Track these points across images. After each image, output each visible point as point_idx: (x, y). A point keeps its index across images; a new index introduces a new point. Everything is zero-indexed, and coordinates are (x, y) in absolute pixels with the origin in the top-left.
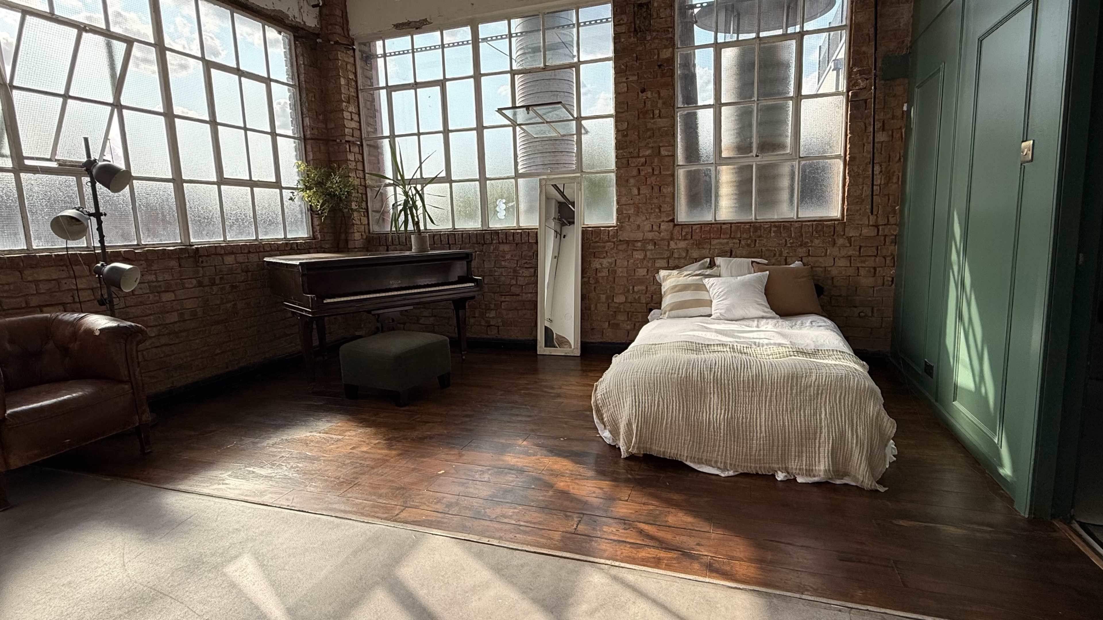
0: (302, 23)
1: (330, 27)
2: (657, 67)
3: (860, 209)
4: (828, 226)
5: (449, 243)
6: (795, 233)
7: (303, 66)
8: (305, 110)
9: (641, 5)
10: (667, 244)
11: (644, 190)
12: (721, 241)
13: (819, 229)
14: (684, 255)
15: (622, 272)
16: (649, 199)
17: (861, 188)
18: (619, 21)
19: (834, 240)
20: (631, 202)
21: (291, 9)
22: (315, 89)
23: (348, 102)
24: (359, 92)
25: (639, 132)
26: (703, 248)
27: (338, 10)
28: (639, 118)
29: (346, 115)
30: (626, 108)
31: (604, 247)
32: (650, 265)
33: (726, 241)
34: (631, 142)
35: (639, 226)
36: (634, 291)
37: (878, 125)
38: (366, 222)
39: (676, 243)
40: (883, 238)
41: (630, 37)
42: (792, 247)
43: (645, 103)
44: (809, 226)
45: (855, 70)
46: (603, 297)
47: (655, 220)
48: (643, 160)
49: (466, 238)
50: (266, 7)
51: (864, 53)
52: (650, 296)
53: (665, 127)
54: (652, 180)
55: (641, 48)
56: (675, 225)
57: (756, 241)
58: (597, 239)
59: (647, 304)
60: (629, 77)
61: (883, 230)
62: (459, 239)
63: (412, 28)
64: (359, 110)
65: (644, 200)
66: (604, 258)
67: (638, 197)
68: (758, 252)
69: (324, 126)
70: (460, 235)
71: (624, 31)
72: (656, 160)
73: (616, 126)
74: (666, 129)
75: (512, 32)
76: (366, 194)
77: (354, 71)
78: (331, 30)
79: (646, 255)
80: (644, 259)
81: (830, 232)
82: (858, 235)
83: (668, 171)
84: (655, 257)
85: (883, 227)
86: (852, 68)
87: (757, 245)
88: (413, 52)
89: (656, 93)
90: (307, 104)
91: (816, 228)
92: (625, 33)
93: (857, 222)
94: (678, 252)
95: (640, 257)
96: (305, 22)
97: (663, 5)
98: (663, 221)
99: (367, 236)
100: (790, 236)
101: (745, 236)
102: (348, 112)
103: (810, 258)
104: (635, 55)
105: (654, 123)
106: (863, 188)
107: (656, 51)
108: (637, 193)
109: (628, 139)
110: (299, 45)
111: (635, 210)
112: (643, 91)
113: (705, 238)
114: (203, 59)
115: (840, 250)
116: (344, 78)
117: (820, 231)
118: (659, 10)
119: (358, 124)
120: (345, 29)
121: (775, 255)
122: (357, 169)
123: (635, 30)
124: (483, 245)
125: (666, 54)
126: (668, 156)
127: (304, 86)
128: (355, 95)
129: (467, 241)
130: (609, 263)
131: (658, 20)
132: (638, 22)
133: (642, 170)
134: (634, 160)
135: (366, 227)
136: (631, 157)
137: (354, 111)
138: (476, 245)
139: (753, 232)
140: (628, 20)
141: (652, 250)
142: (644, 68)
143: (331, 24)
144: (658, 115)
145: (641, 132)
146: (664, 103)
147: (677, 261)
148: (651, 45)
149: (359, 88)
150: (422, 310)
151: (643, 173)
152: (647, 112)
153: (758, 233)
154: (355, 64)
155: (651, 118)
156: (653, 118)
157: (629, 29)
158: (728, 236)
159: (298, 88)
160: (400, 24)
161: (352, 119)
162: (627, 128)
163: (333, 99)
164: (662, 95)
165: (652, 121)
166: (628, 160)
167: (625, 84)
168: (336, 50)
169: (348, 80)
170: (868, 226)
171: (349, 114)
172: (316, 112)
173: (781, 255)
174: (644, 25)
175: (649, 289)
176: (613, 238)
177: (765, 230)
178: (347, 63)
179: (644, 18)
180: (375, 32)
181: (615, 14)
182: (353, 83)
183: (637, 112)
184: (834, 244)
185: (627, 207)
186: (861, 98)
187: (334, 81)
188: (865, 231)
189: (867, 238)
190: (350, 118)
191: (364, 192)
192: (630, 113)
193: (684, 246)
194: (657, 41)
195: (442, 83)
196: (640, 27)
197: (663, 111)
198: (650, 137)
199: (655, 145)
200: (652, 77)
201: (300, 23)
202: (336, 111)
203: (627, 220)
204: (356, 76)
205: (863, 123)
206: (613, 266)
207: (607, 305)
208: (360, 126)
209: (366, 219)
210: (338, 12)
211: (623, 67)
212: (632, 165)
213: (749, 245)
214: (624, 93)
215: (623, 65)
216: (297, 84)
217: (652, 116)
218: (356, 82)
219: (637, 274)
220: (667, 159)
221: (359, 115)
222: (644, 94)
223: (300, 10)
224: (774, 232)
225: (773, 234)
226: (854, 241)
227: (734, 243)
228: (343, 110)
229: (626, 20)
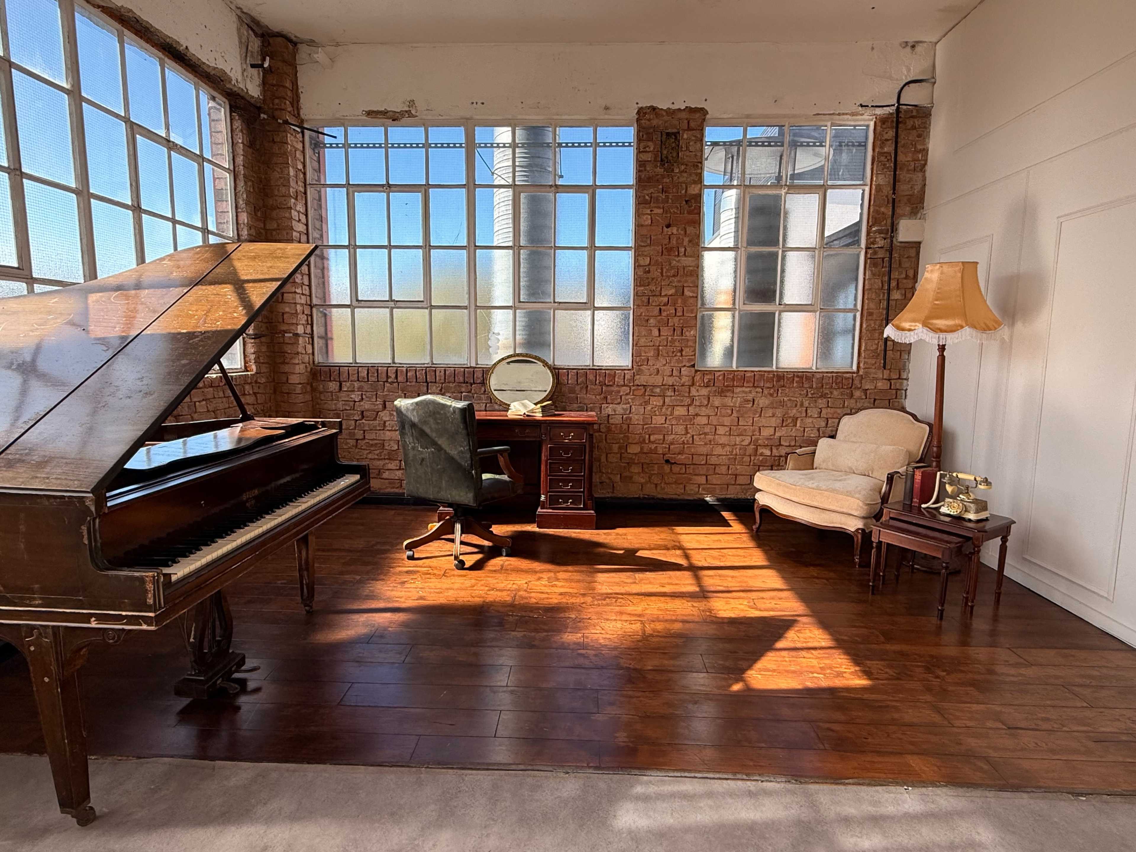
0: (246, 91)
1: (277, 101)
2: (684, 202)
3: (875, 363)
4: (847, 379)
5: (426, 382)
6: (817, 384)
7: (241, 145)
8: (241, 202)
9: (668, 134)
10: (688, 390)
11: (665, 331)
12: (744, 389)
13: (838, 381)
14: (706, 403)
15: (638, 420)
16: (671, 342)
17: (876, 342)
18: (645, 148)
19: (852, 391)
20: (651, 344)
21: (233, 71)
22: (254, 177)
23: (296, 199)
24: (308, 187)
25: (662, 269)
26: (726, 396)
27: (288, 81)
28: (662, 255)
29: (294, 214)
30: (649, 242)
31: (619, 392)
32: (669, 413)
33: (748, 390)
34: (653, 279)
35: (658, 371)
36: (650, 441)
37: (893, 284)
38: (311, 351)
39: (698, 390)
40: (894, 391)
41: (656, 166)
42: (812, 398)
43: (670, 239)
44: (829, 378)
45: (874, 229)
46: (615, 447)
47: (676, 365)
48: (665, 299)
49: (450, 376)
50: (207, 63)
51: (883, 213)
52: (668, 446)
53: (690, 266)
54: (675, 321)
55: (668, 181)
56: (696, 371)
57: (778, 390)
58: (611, 383)
59: (664, 455)
60: (653, 209)
61: (895, 384)
62: (440, 376)
63: (388, 118)
64: (306, 210)
65: (666, 343)
66: (619, 403)
67: (658, 339)
68: (781, 402)
69: (262, 225)
70: (443, 372)
71: (649, 159)
72: (680, 301)
73: (636, 261)
74: (691, 268)
75: (517, 141)
76: (311, 315)
77: (302, 160)
78: (277, 104)
79: (664, 402)
80: (663, 406)
81: (848, 384)
82: (873, 388)
83: (692, 313)
84: (675, 404)
85: (895, 381)
86: (871, 226)
87: (779, 395)
88: (387, 148)
89: (682, 230)
90: (245, 196)
91: (836, 380)
92: (650, 161)
93: (872, 376)
94: (699, 399)
95: (658, 404)
96: (247, 90)
97: (693, 138)
98: (685, 366)
99: (311, 369)
100: (811, 387)
101: (768, 385)
102: (296, 210)
103: (829, 409)
104: (661, 187)
105: (678, 261)
106: (879, 342)
107: (684, 186)
108: (658, 335)
109: (650, 275)
110: (237, 118)
111: (655, 353)
112: (668, 226)
113: (727, 386)
114: (126, 120)
115: (856, 402)
116: (293, 167)
117: (840, 382)
118: (689, 143)
119: (305, 227)
120: (295, 106)
121: (796, 406)
122: (303, 283)
123: (662, 160)
124: (471, 385)
125: (694, 190)
126: (693, 297)
127: (242, 172)
128: (303, 190)
129: (452, 379)
130: (623, 409)
131: (688, 153)
132: (665, 152)
133: (664, 311)
134: (656, 299)
135: (311, 356)
136: (653, 296)
137: (301, 210)
138: (464, 385)
139: (777, 382)
140: (654, 149)
141: (671, 396)
142: (670, 201)
143: (277, 98)
144: (683, 253)
145: (665, 270)
146: (690, 241)
147: (697, 409)
148: (678, 178)
149: (308, 183)
150: (387, 461)
151: (664, 314)
152: (671, 249)
153: (782, 383)
154: (303, 152)
155: (675, 256)
156: (678, 255)
157: (655, 158)
158: (752, 385)
159: (232, 174)
160: (373, 112)
161: (300, 220)
162: (649, 264)
163: (276, 193)
164: (688, 232)
165: (677, 259)
166: (649, 299)
167: (650, 217)
168: (284, 131)
169: (297, 170)
170: (883, 379)
171: (296, 214)
172: (255, 207)
173: (802, 405)
174: (672, 157)
175: (666, 438)
176: (630, 383)
177: (788, 380)
178: (296, 149)
179: (673, 149)
180: (337, 116)
181: (640, 139)
182: (302, 176)
183: (661, 247)
184: (852, 396)
185: (647, 349)
186: (879, 256)
187: (279, 170)
188: (880, 385)
189: (881, 391)
190: (297, 219)
191: (309, 313)
192: (652, 247)
193: (706, 394)
194: (685, 175)
195: (425, 189)
196: (667, 157)
197: (688, 249)
198: (674, 276)
199: (679, 284)
200: (679, 212)
201: (242, 89)
202: (281, 208)
203: (646, 363)
204: (304, 167)
205: (880, 280)
206: (628, 412)
207: (619, 455)
208: (307, 229)
209: (310, 346)
210: (288, 84)
211: (647, 197)
212: (654, 304)
213: (771, 395)
214: (647, 225)
215: (648, 195)
216: (232, 168)
217: (677, 254)
218: (305, 174)
219: (654, 421)
220: (691, 301)
221: (307, 216)
222: (669, 229)
223: (243, 73)
224: (797, 382)
225: (795, 385)
226: (870, 393)
227: (757, 392)
228: (291, 208)
229: (652, 149)
